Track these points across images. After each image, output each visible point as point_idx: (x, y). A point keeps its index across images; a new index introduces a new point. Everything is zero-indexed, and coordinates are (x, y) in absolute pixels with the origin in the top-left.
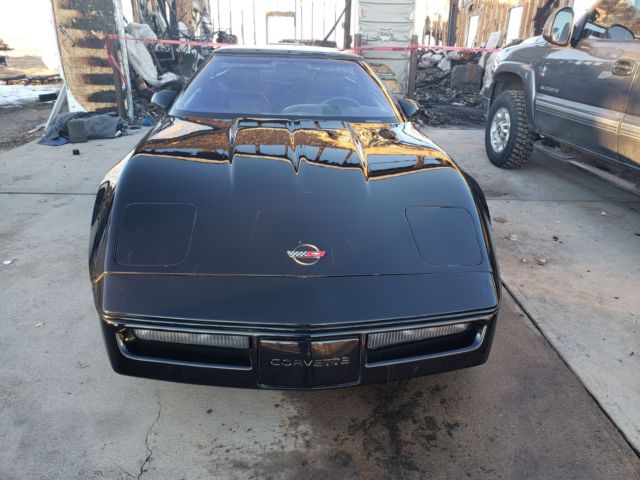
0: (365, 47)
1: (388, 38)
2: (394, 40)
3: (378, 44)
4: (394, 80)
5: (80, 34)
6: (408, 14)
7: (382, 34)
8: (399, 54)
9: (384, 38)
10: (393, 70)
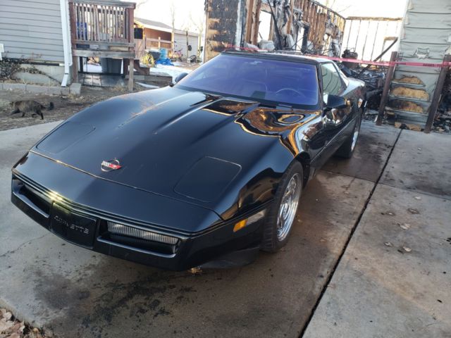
0: (399, 62)
1: (424, 56)
2: (429, 58)
3: (415, 60)
4: (424, 90)
5: (216, 44)
6: (447, 37)
7: (420, 53)
8: (432, 70)
9: (420, 56)
10: (425, 82)
